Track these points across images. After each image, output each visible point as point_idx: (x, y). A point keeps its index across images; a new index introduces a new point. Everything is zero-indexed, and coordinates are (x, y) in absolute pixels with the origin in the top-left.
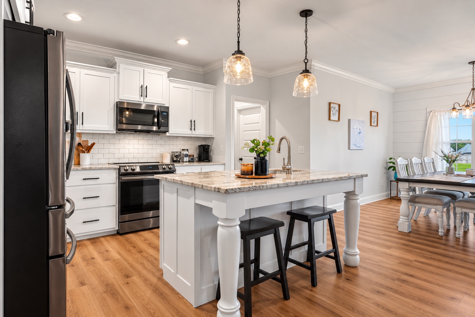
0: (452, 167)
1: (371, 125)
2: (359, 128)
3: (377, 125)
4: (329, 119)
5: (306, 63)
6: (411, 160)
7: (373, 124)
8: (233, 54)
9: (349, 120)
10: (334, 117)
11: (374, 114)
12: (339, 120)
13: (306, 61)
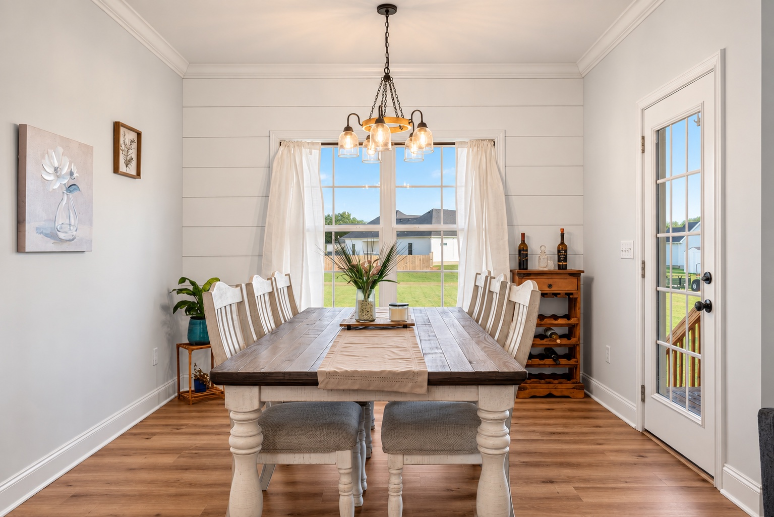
0: (371, 299)
1: (116, 170)
2: (65, 170)
3: (139, 174)
6: (249, 286)
7: (122, 168)
9: (20, 133)
11: (127, 137)
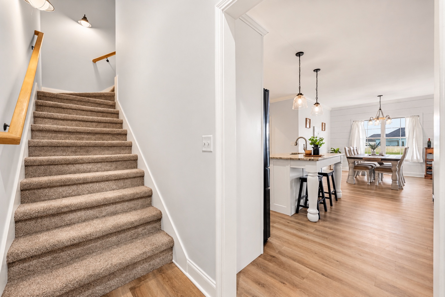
3: (325, 130)
4: (306, 127)
5: (317, 99)
7: (323, 130)
8: (297, 95)
9: (314, 127)
10: (308, 126)
11: (324, 124)
12: (310, 127)
13: (317, 98)
